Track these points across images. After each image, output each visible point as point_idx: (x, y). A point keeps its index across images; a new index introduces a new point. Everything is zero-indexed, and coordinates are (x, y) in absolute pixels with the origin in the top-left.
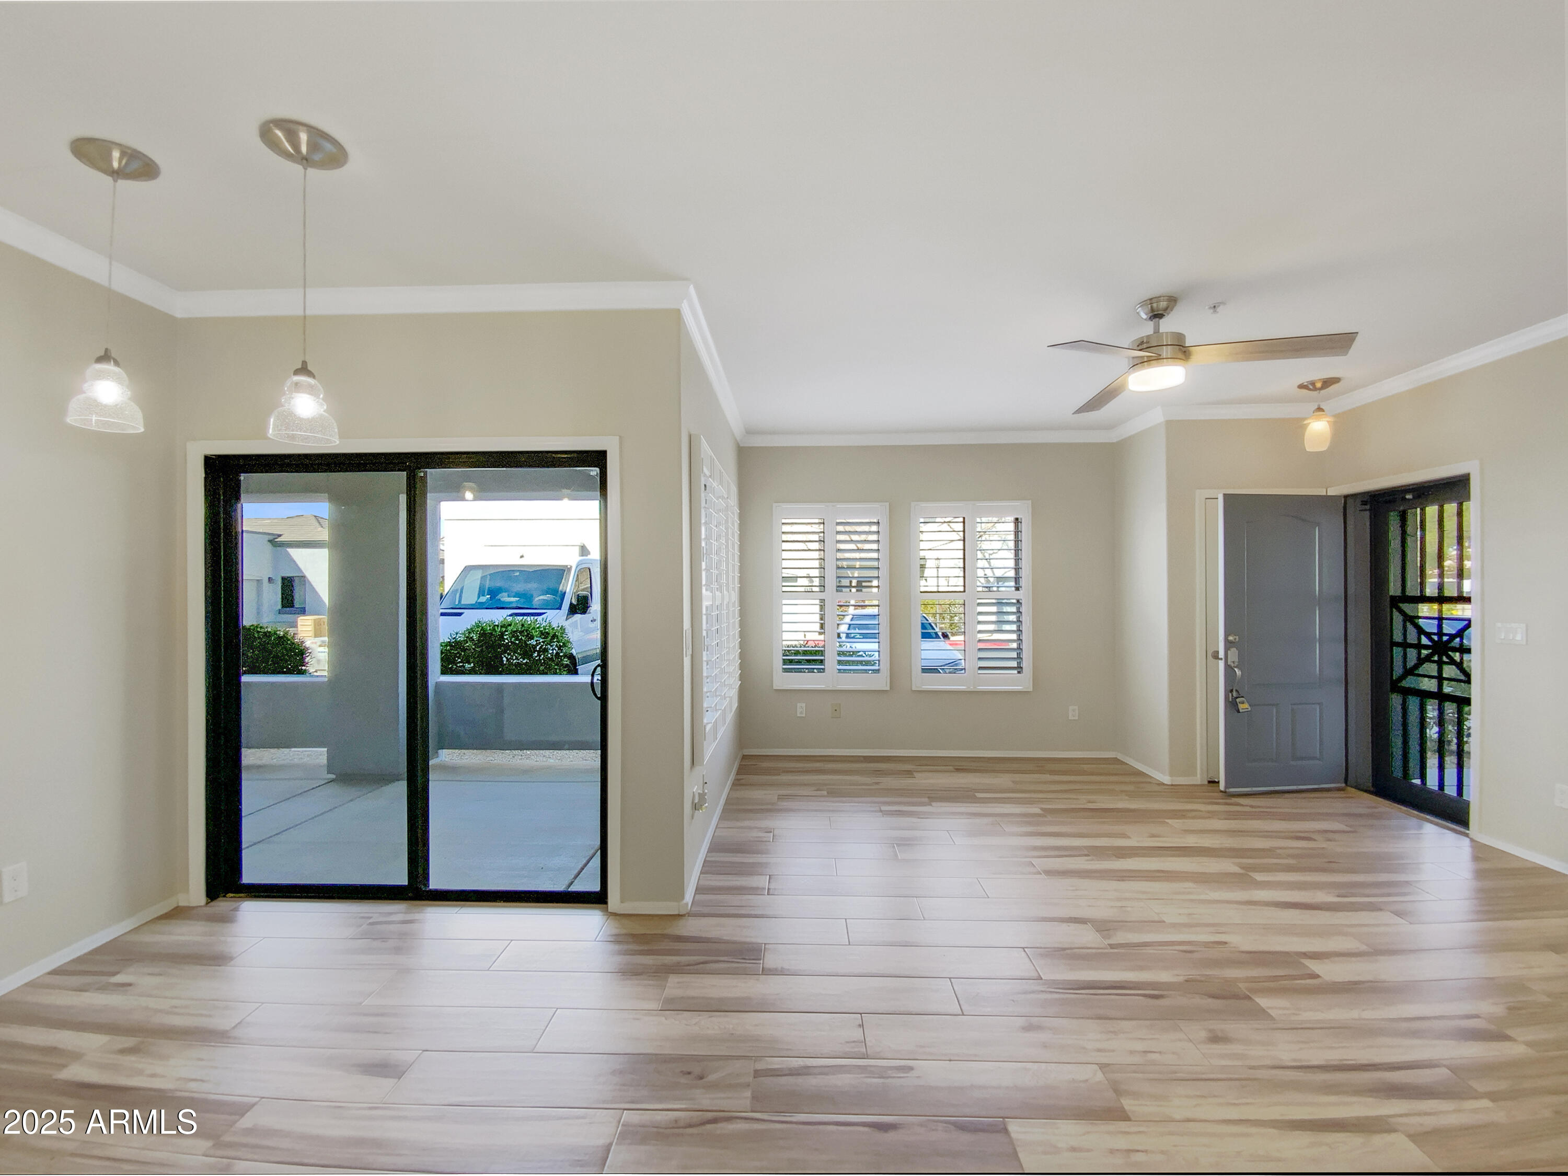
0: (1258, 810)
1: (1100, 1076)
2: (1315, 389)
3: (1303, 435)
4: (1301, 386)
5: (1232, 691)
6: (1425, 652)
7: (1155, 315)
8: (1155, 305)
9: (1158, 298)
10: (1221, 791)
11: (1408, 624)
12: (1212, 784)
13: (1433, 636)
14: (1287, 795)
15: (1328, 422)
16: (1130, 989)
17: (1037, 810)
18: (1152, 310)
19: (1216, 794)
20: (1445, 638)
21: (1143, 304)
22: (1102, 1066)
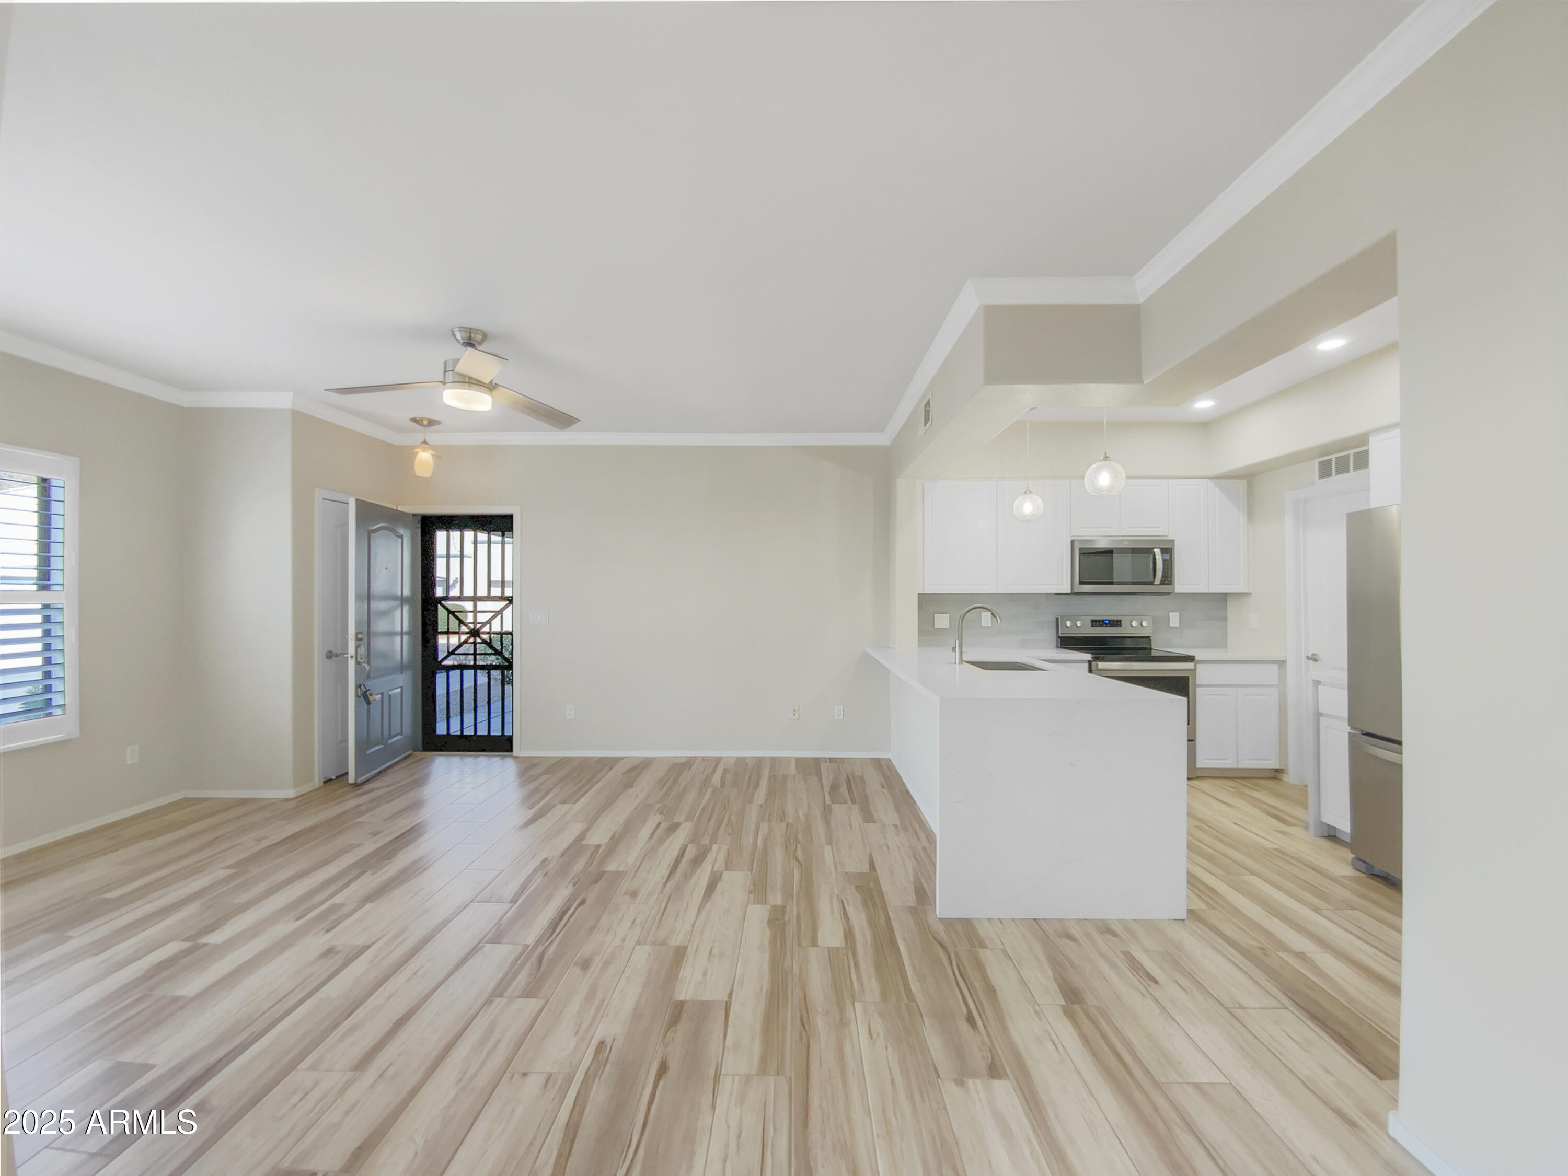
0: (394, 787)
1: (648, 948)
2: (422, 425)
3: (415, 459)
4: (414, 420)
5: (360, 686)
6: (464, 637)
7: (470, 343)
8: (473, 335)
9: (477, 331)
10: (351, 784)
11: (450, 616)
12: (329, 783)
13: (469, 625)
14: (389, 771)
15: (432, 454)
16: (568, 909)
17: (222, 873)
18: (470, 338)
19: (346, 789)
20: (479, 626)
21: (462, 329)
22: (638, 943)
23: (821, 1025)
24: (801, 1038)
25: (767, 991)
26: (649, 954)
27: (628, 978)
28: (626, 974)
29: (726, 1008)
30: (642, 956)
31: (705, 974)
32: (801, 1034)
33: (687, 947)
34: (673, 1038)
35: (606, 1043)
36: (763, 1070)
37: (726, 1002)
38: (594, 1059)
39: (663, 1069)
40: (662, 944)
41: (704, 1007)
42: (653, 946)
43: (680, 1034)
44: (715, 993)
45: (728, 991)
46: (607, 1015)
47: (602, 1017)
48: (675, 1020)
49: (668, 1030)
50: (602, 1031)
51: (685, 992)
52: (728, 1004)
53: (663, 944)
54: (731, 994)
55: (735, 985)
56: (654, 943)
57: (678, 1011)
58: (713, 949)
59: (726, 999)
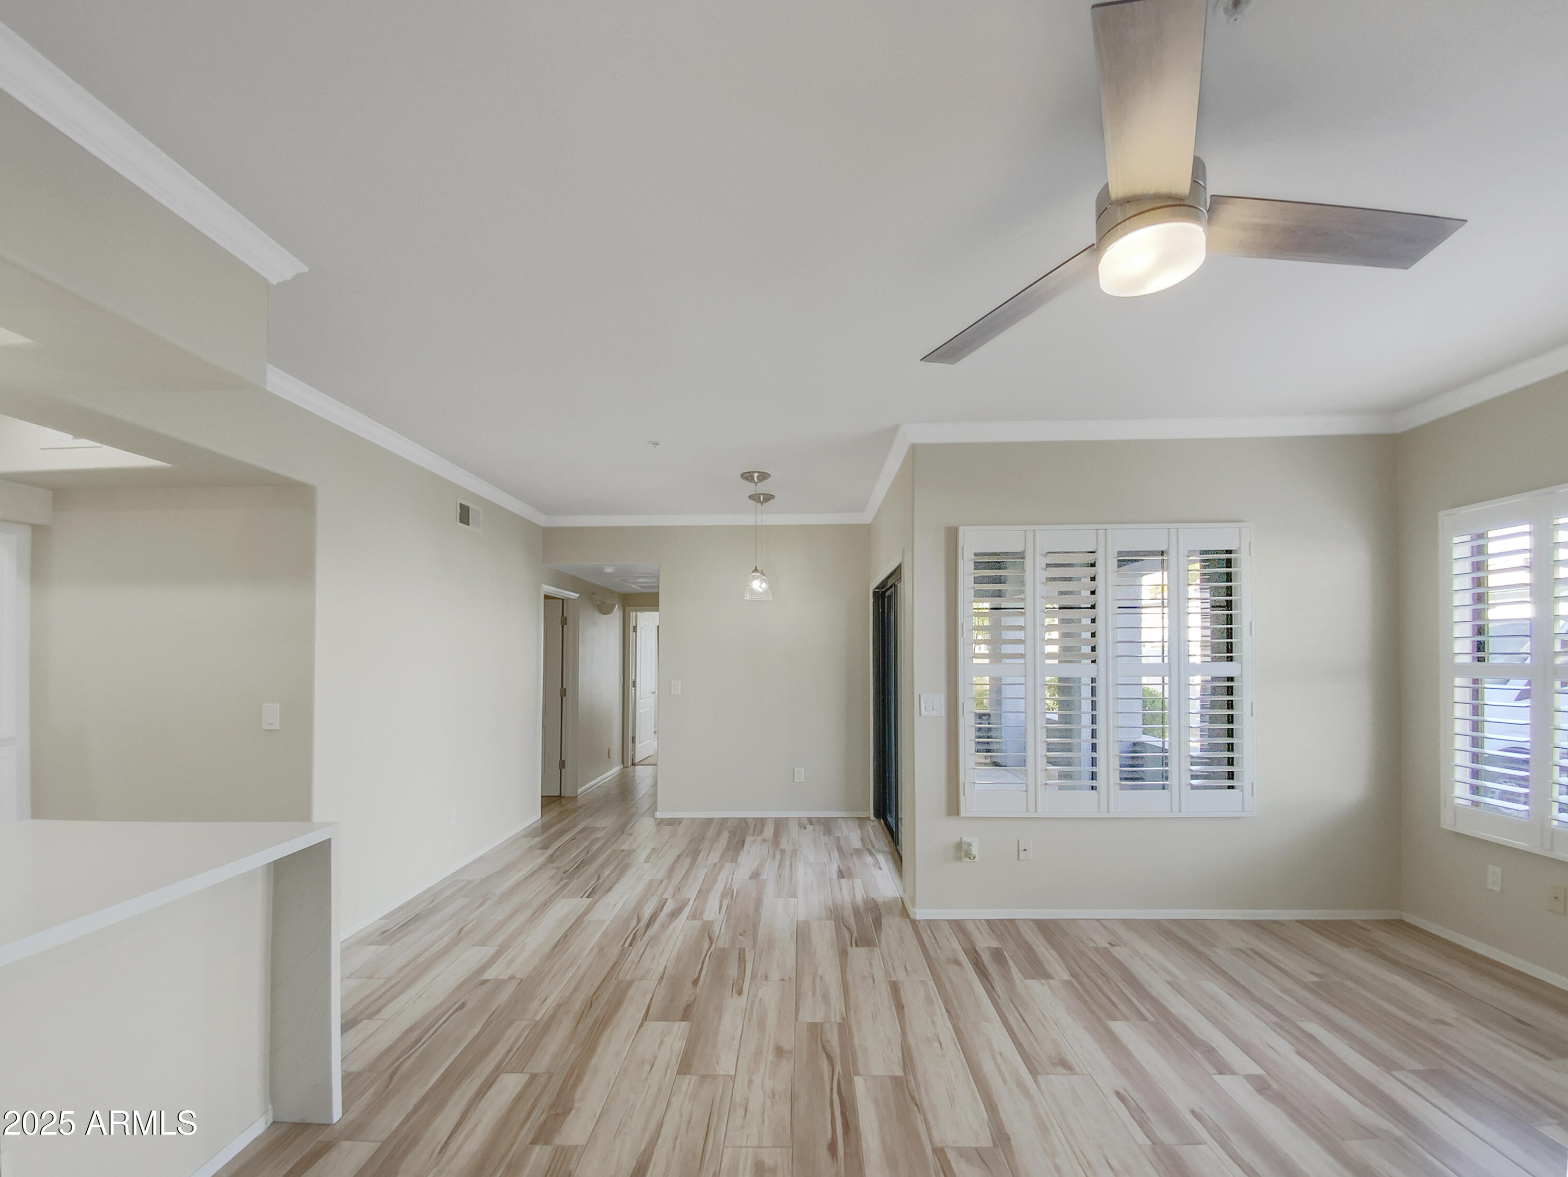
1: (720, 1070)
22: (733, 1078)
23: (578, 1004)
24: (597, 998)
25: (608, 1027)
26: (718, 1064)
27: (733, 1039)
28: (736, 1042)
29: (647, 1015)
30: (725, 1064)
31: (661, 1043)
32: (596, 999)
33: (677, 1074)
34: (690, 997)
35: (737, 995)
36: (630, 984)
37: (646, 1020)
38: (742, 987)
39: (695, 982)
40: (706, 1076)
41: (665, 1016)
42: (715, 1073)
43: (685, 999)
44: (655, 1027)
45: (642, 1029)
46: (742, 1011)
47: (746, 1009)
48: (689, 1007)
49: (694, 1000)
50: (742, 1001)
51: (680, 1029)
52: (645, 1018)
53: (704, 1077)
54: (641, 1026)
55: (635, 1032)
56: (714, 1077)
57: (686, 1015)
58: (649, 1070)
59: (645, 1022)
